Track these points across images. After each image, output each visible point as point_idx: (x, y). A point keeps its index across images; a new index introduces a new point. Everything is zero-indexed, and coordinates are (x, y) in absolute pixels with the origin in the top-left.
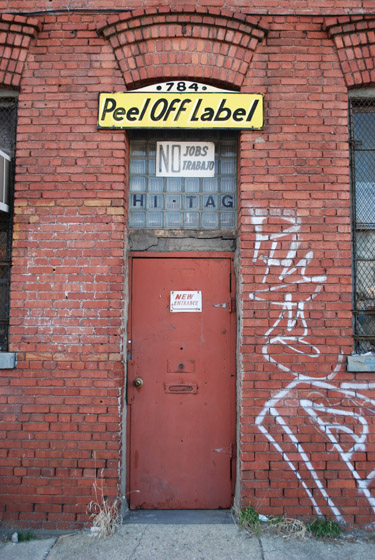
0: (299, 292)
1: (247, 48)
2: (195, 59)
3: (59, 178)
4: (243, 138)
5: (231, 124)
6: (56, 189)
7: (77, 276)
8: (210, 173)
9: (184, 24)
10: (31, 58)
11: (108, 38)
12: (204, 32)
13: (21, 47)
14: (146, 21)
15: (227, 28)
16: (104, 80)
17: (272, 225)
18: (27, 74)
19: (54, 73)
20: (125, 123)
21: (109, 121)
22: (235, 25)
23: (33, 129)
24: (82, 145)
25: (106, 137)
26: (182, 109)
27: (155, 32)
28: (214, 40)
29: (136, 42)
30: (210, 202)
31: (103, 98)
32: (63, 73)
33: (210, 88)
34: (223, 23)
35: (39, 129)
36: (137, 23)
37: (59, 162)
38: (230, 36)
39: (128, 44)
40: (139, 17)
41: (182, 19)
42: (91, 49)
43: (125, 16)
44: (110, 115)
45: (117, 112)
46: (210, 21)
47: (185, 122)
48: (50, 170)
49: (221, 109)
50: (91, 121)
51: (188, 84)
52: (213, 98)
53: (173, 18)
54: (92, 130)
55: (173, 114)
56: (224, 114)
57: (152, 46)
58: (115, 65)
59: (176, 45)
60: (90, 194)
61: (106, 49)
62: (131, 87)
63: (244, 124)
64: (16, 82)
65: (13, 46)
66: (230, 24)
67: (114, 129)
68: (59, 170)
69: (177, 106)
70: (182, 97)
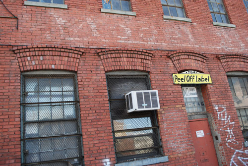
0: (230, 127)
1: (203, 62)
2: (192, 64)
3: (167, 99)
4: (208, 86)
5: (205, 82)
6: (167, 103)
7: (179, 129)
8: (196, 96)
9: (188, 55)
10: (151, 63)
11: (171, 58)
12: (193, 57)
13: (148, 60)
14: (180, 54)
15: (198, 57)
16: (172, 70)
17: (221, 109)
18: (151, 68)
19: (158, 68)
20: (181, 83)
21: (176, 82)
22: (200, 56)
23: (157, 85)
24: (171, 89)
25: (176, 87)
26: (193, 78)
27: (182, 57)
28: (196, 60)
29: (178, 60)
30: (199, 104)
31: (174, 75)
32: (161, 68)
33: (198, 73)
34: (197, 55)
35: (159, 84)
36: (177, 54)
37: (166, 94)
38: (199, 59)
39: (176, 60)
40: (178, 53)
41: (188, 54)
42: (167, 61)
43: (175, 52)
44: (176, 80)
45: (178, 79)
46: (194, 55)
47: (194, 82)
48: (164, 97)
49: (202, 78)
50: (171, 82)
51: (193, 71)
52: (200, 75)
53: (186, 54)
54: (172, 84)
55: (191, 80)
56: (203, 80)
57: (182, 61)
58: (173, 66)
59: (187, 61)
60: (176, 104)
61: (170, 61)
62: (180, 72)
63: (207, 82)
64: (149, 70)
65: (146, 59)
66: (199, 56)
67: (178, 84)
68: (167, 97)
69: (192, 77)
70: (193, 75)
